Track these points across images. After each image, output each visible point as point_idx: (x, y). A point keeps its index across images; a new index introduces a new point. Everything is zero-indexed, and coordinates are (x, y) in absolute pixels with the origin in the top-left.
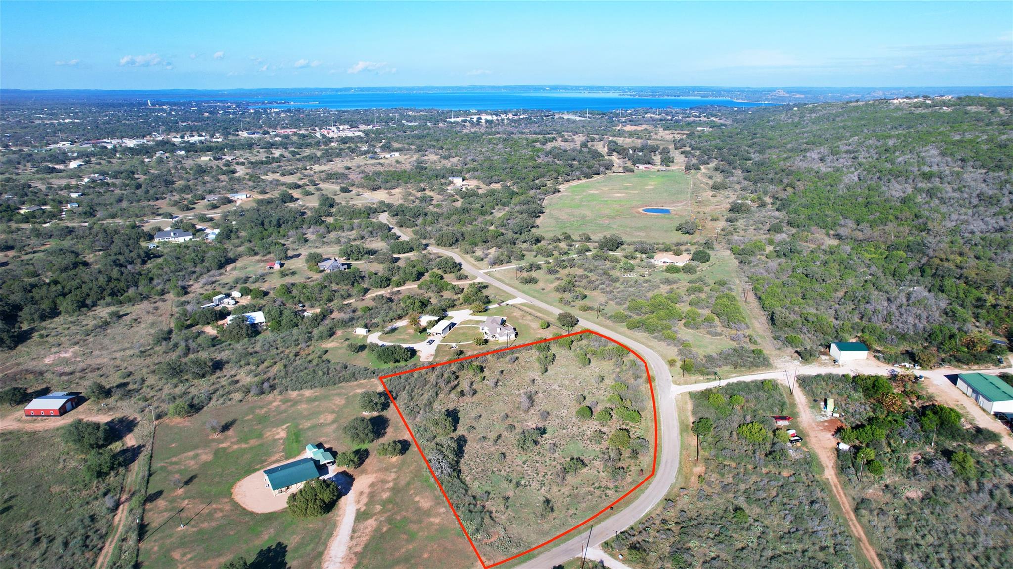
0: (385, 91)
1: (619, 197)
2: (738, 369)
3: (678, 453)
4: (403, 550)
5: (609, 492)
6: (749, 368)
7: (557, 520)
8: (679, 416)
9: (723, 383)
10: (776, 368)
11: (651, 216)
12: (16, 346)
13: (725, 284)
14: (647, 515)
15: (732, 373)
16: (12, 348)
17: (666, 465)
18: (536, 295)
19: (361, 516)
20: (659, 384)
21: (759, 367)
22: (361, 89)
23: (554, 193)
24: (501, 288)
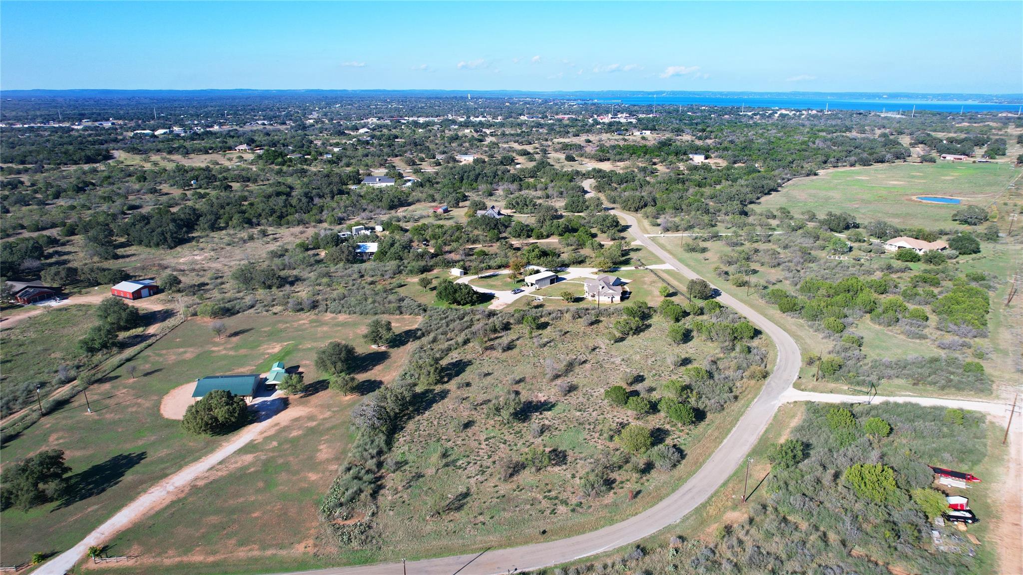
0: (698, 95)
1: (894, 185)
2: (920, 386)
3: (722, 482)
4: (241, 500)
5: (562, 509)
6: (943, 388)
7: (452, 524)
8: (766, 432)
9: (877, 400)
10: (998, 397)
11: (927, 205)
12: (176, 247)
13: (983, 279)
14: (588, 559)
15: (906, 389)
16: (171, 248)
17: (684, 494)
18: (693, 264)
19: (250, 448)
20: (769, 384)
21: (963, 389)
22: (674, 93)
23: (808, 175)
24: (654, 252)
